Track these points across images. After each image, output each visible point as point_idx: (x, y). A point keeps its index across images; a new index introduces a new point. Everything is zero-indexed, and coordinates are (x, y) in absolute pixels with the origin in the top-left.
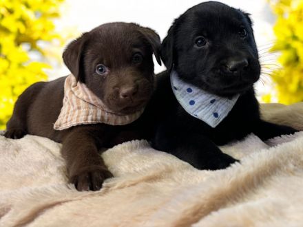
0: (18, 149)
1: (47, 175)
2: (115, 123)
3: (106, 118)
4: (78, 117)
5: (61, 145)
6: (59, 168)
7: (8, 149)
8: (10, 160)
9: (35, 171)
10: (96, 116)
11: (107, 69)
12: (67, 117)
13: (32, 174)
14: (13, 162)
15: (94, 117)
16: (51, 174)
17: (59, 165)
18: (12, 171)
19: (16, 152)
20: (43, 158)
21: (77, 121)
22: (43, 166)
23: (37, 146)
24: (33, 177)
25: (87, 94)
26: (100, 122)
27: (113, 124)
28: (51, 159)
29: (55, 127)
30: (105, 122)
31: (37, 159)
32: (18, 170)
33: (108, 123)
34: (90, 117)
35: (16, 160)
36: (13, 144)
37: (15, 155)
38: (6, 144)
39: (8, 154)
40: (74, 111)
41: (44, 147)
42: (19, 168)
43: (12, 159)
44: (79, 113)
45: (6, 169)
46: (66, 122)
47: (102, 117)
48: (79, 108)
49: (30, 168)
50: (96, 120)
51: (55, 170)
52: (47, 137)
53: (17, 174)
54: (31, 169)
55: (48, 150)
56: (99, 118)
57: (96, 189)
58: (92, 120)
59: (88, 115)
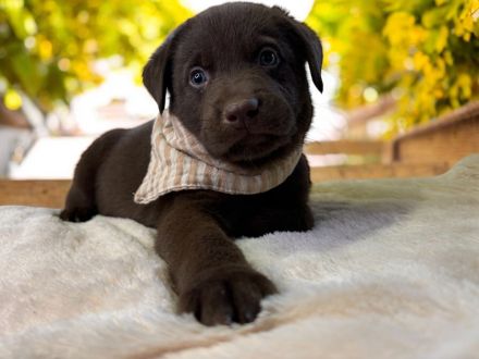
0: (80, 238)
1: (134, 286)
2: (234, 189)
3: (214, 179)
4: (167, 178)
5: (154, 231)
6: (157, 272)
7: (64, 237)
8: (64, 256)
9: (109, 276)
10: (196, 174)
11: (207, 75)
12: (153, 181)
13: (105, 283)
14: (69, 260)
15: (192, 177)
16: (143, 284)
17: (156, 266)
18: (65, 277)
19: (76, 243)
20: (126, 252)
21: (164, 186)
22: (126, 267)
23: (115, 233)
24: (107, 289)
25: (181, 135)
26: (205, 187)
27: (230, 191)
28: (141, 255)
29: (136, 199)
30: (215, 187)
31: (114, 256)
32: (76, 274)
33: (221, 189)
34: (184, 178)
35: (75, 258)
36: (72, 230)
37: (73, 248)
38: (60, 229)
39: (63, 245)
40: (163, 169)
41: (126, 235)
42: (79, 271)
43: (68, 255)
44: (169, 172)
45: (54, 272)
46: (152, 190)
47: (207, 176)
48: (168, 163)
49: (101, 272)
50: (196, 182)
51: (151, 276)
52: (131, 218)
53: (74, 283)
54: (103, 273)
55: (133, 239)
56: (201, 178)
57: (247, 321)
58: (188, 182)
59: (181, 174)
